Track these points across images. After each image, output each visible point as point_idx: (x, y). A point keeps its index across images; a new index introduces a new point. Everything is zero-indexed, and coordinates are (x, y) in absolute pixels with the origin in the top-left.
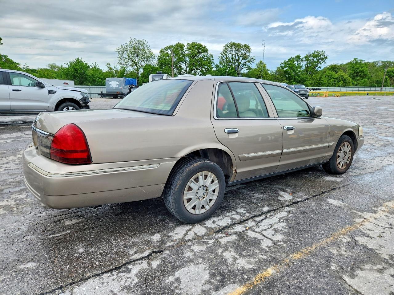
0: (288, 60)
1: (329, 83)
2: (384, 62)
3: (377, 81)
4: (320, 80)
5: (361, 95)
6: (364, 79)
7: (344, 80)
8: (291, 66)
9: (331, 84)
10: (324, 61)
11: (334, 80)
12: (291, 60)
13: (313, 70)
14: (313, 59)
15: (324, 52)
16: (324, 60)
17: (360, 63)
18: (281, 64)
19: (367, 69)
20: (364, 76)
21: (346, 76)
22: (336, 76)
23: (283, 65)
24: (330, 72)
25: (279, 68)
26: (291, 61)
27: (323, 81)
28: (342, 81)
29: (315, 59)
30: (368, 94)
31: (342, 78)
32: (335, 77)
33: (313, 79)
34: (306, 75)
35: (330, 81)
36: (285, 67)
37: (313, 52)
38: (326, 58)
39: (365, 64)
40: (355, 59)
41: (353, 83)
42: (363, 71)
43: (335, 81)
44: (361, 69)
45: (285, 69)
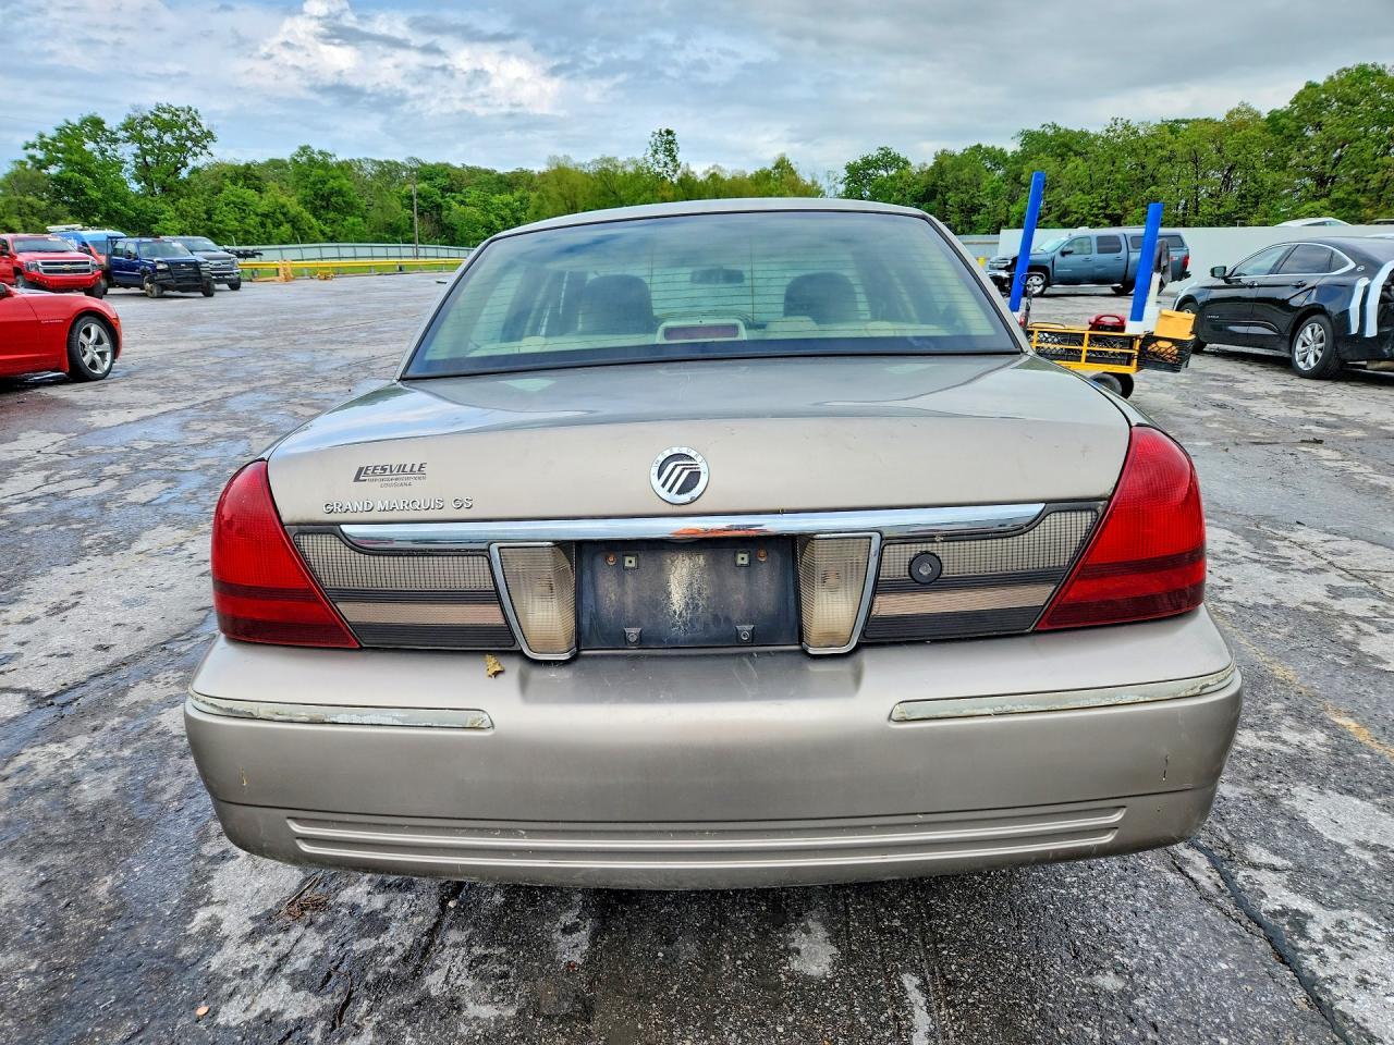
0: (55, 134)
1: (247, 232)
2: (380, 164)
3: (390, 225)
4: (209, 219)
5: (382, 271)
6: (351, 219)
7: (294, 222)
8: (76, 157)
9: (253, 234)
10: (205, 147)
11: (258, 219)
12: (70, 136)
13: (171, 179)
14: (159, 138)
15: (196, 112)
16: (205, 142)
17: (325, 166)
18: (26, 148)
19: (351, 184)
20: (349, 208)
21: (293, 205)
22: (264, 205)
23: (40, 155)
24: (240, 191)
25: (22, 163)
26: (68, 135)
27: (221, 222)
28: (287, 222)
29: (167, 138)
30: (400, 269)
31: (284, 214)
32: (259, 211)
33: (183, 215)
34: (149, 197)
35: (249, 225)
36: (52, 161)
37: (153, 109)
38: (209, 135)
39: (340, 166)
40: (304, 149)
41: (323, 233)
42: (340, 193)
43: (263, 225)
44: (332, 183)
45: (53, 170)
